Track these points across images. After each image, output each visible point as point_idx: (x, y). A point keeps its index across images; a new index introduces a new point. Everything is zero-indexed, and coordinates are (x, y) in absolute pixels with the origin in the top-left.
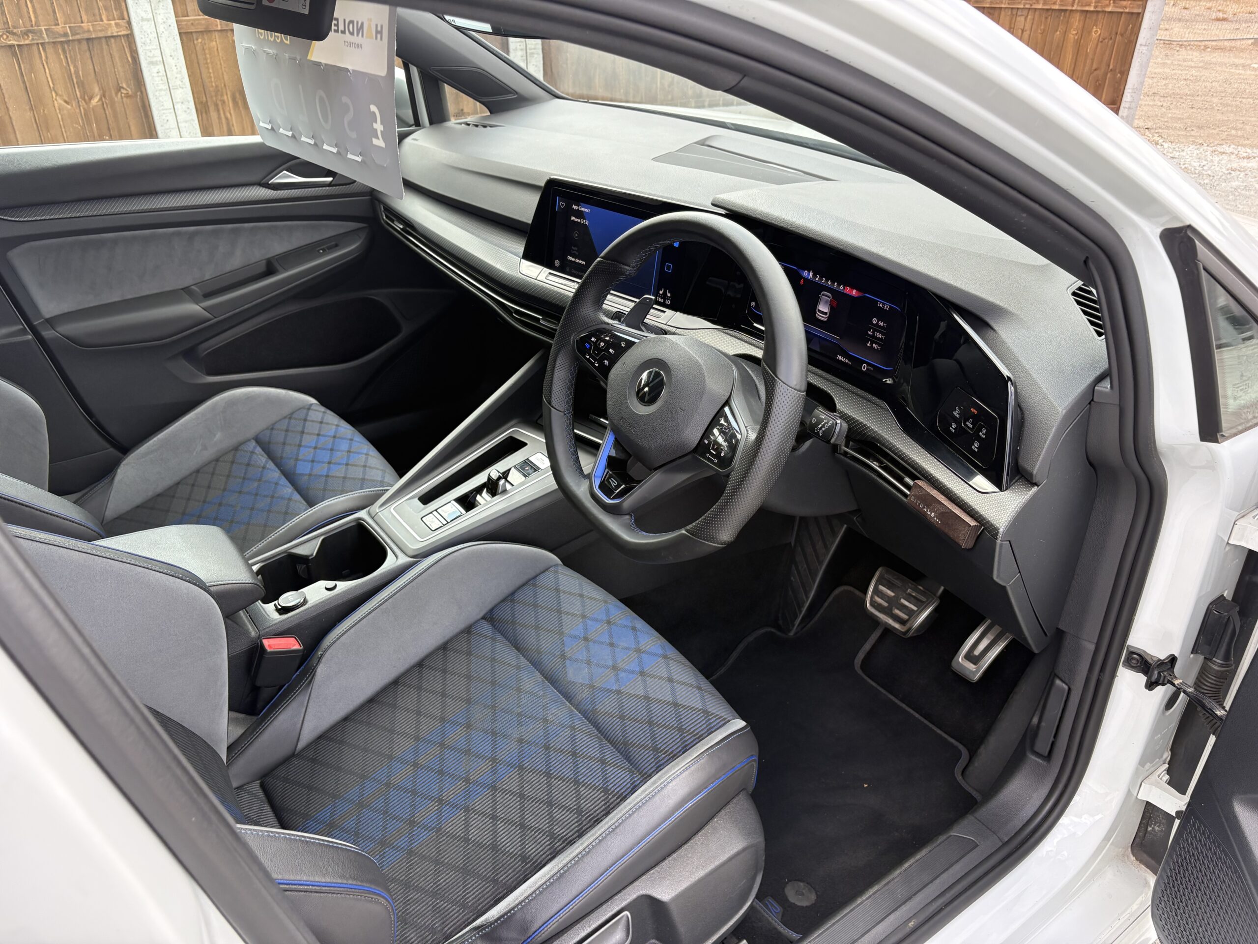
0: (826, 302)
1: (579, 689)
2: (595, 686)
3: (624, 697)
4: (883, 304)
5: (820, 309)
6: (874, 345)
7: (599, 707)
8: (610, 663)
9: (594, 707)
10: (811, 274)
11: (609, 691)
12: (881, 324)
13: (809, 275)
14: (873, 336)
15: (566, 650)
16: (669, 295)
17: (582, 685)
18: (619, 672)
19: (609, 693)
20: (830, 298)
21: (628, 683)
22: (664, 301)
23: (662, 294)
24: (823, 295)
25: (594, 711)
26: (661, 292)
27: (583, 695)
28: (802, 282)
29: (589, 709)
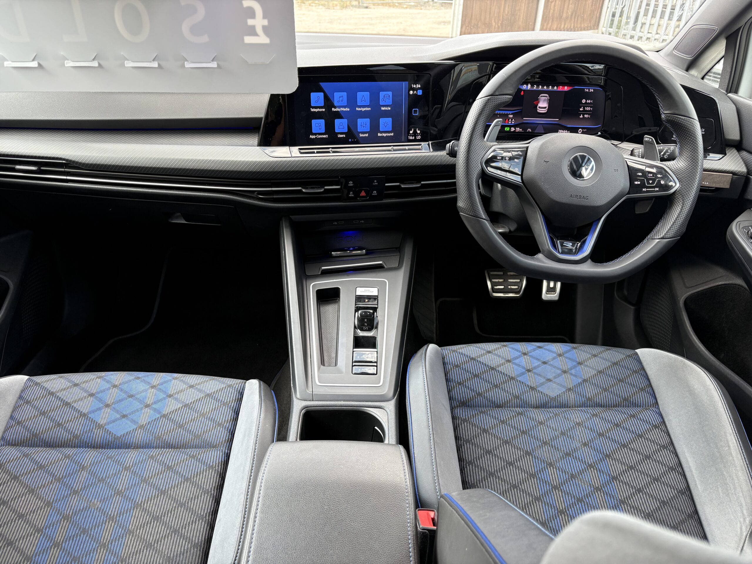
0: (544, 100)
1: (566, 396)
2: (570, 388)
3: (591, 380)
4: (588, 89)
5: (540, 106)
6: (585, 116)
7: (589, 395)
8: (559, 372)
9: (586, 397)
10: (529, 86)
11: (580, 384)
12: (589, 101)
13: (527, 87)
14: (584, 110)
15: (529, 384)
16: (419, 132)
17: (564, 393)
18: (570, 372)
19: (583, 385)
20: (547, 97)
21: (582, 373)
22: (415, 138)
23: (412, 134)
24: (541, 97)
25: (589, 399)
26: (411, 132)
27: (572, 397)
28: (522, 93)
29: (585, 400)
